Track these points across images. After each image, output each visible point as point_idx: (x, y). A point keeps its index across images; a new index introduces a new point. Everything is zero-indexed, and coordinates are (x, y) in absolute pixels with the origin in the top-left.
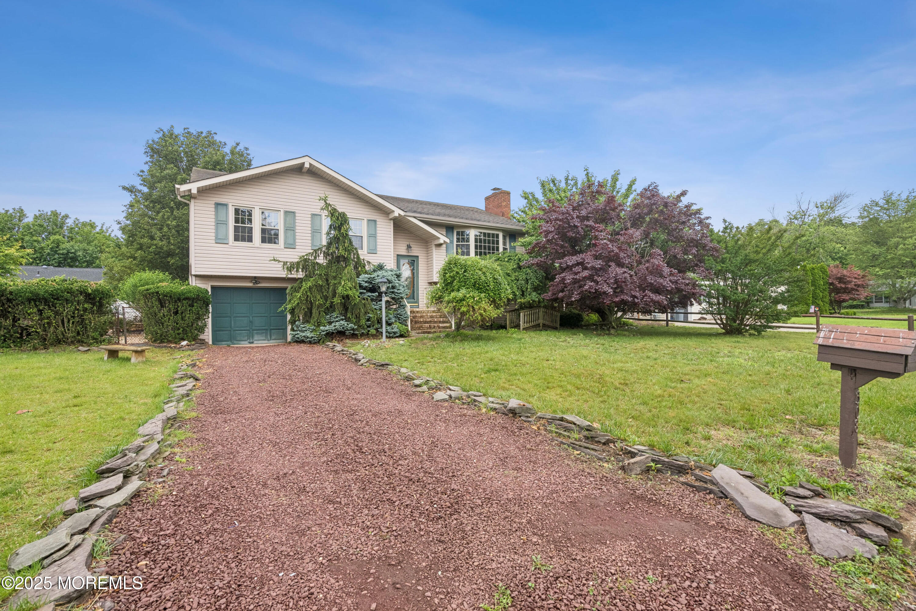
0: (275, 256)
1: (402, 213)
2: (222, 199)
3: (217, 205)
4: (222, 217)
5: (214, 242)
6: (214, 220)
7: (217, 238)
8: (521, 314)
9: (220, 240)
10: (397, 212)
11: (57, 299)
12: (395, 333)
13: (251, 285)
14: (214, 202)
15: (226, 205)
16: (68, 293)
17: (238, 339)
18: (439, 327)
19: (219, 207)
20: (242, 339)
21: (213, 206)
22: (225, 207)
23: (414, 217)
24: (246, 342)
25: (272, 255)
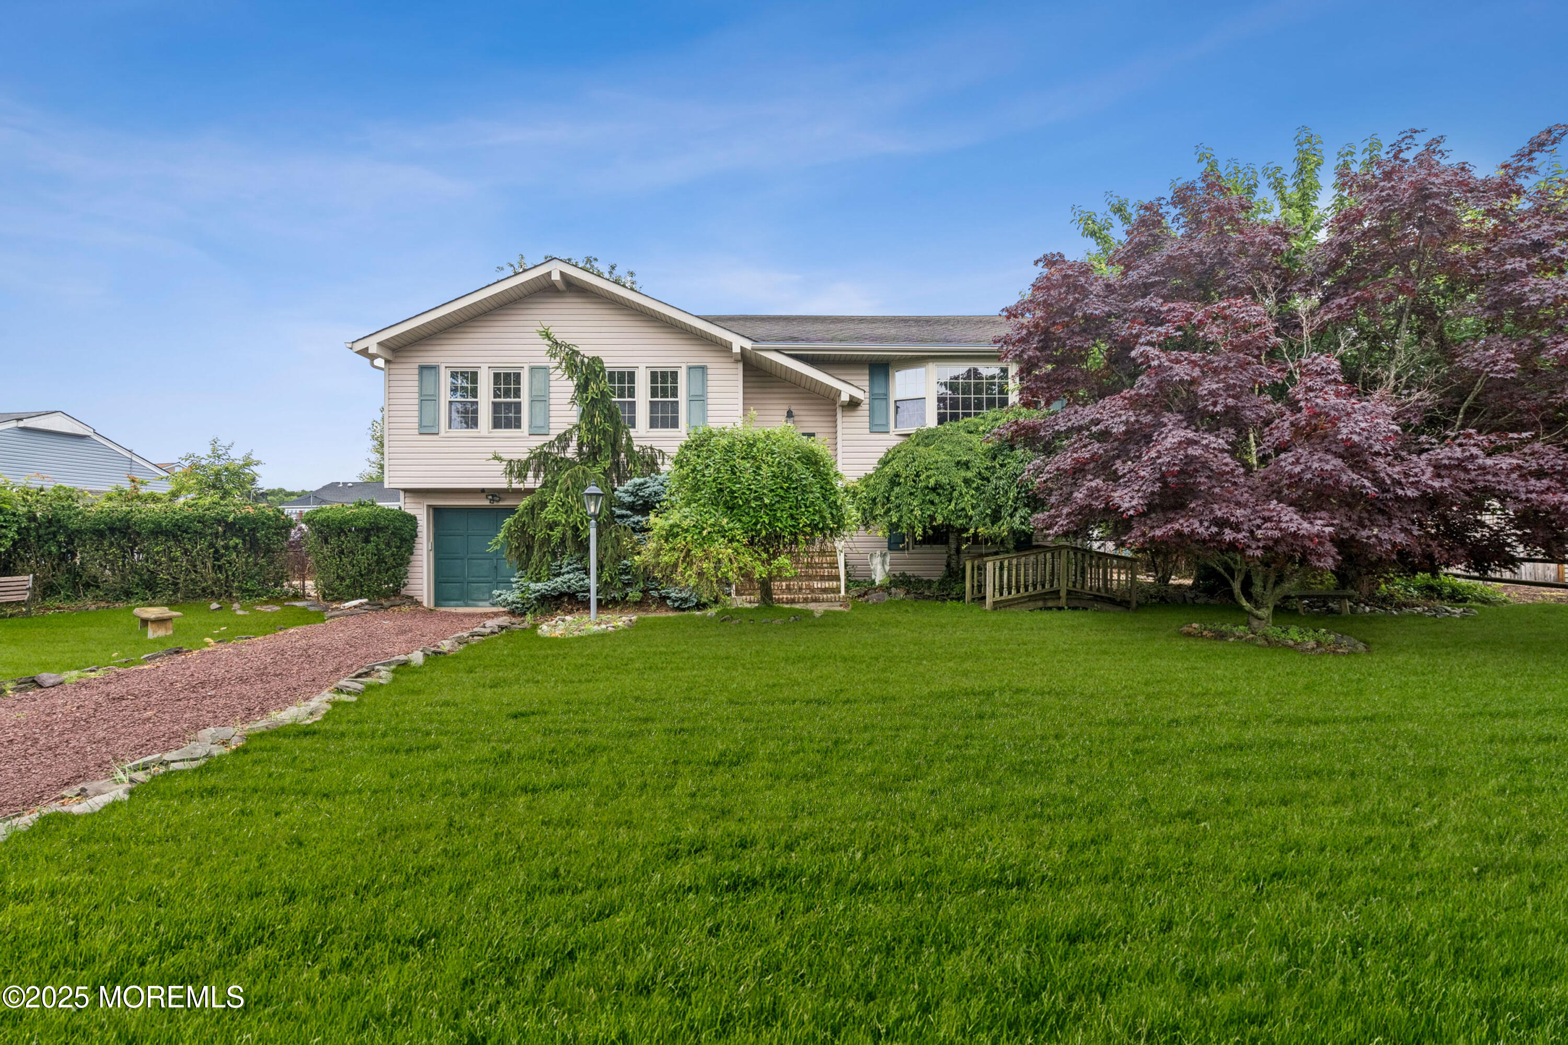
0: (498, 450)
1: (748, 345)
2: (430, 357)
3: (422, 368)
4: (429, 390)
5: (416, 432)
6: (417, 395)
7: (421, 426)
8: (989, 566)
9: (427, 428)
10: (738, 343)
11: (186, 531)
12: (685, 600)
13: (486, 503)
14: (416, 366)
15: (434, 368)
16: (199, 522)
17: (475, 596)
18: (813, 590)
19: (425, 372)
20: (481, 597)
21: (417, 371)
22: (433, 372)
23: (777, 351)
24: (487, 603)
25: (492, 450)
